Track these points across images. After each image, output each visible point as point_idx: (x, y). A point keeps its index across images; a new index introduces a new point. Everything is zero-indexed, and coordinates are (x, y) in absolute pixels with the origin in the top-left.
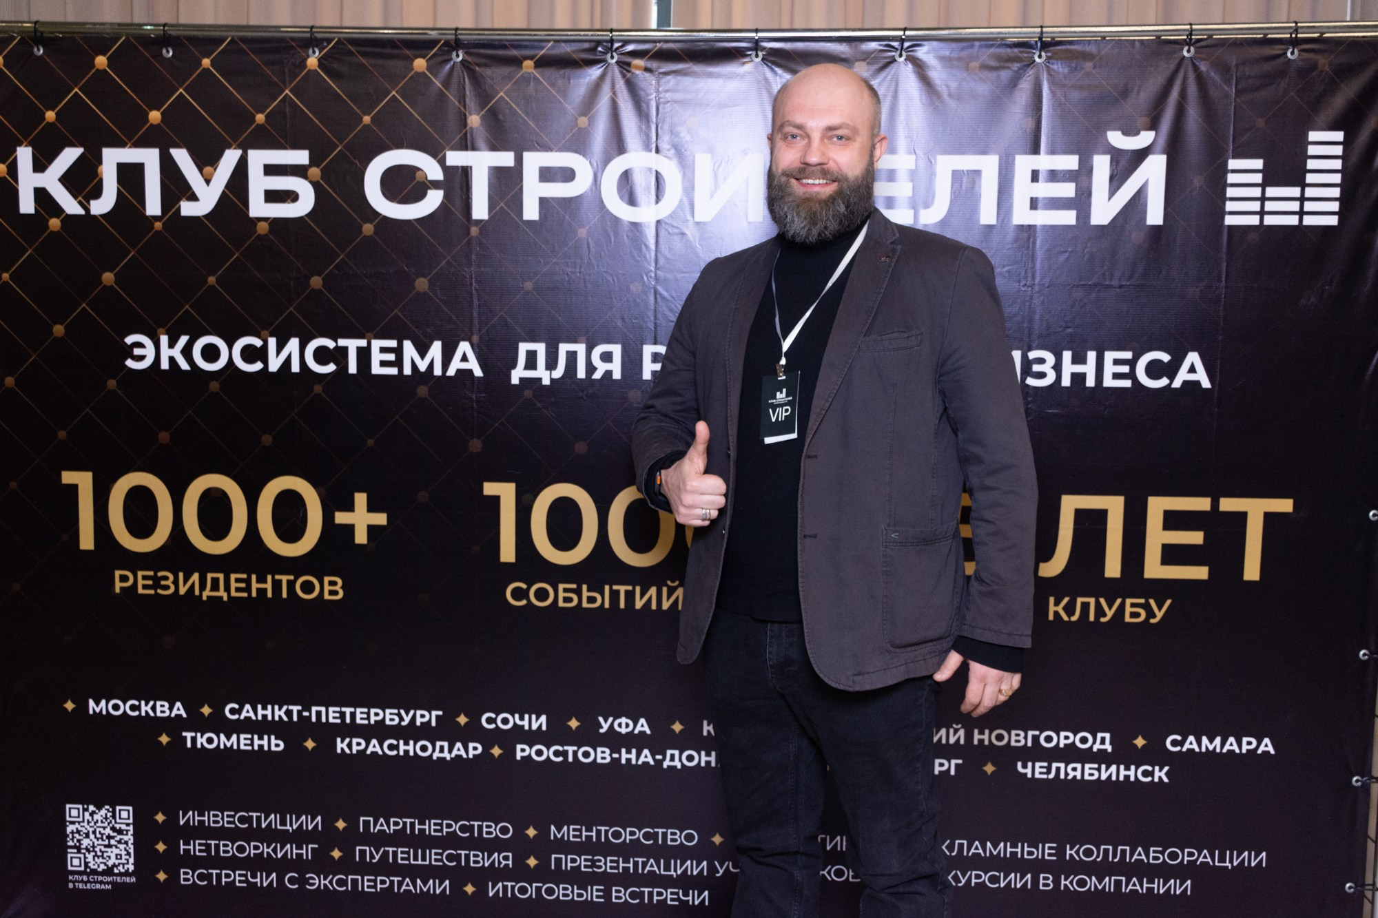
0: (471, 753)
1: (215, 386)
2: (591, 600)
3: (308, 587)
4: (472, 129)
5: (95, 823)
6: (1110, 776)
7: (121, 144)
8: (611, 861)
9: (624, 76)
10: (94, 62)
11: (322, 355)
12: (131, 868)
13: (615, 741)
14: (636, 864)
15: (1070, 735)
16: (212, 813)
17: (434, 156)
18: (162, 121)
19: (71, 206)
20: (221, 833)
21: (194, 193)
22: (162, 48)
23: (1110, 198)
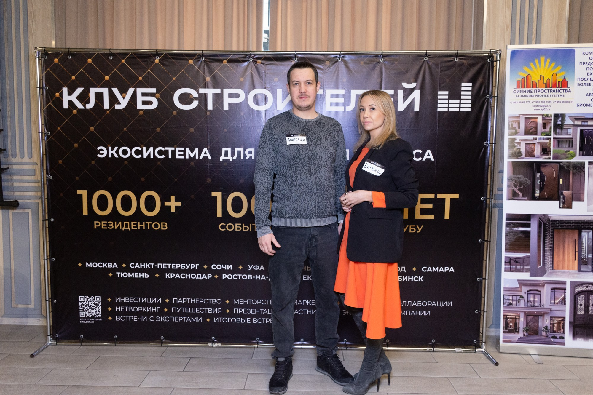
0: (208, 277)
1: (126, 163)
2: (246, 228)
3: (156, 226)
4: (207, 81)
5: (88, 302)
6: (406, 280)
7: (96, 87)
8: (253, 310)
9: (255, 65)
10: (87, 61)
11: (160, 153)
12: (100, 316)
13: (253, 273)
14: (260, 311)
16: (126, 298)
17: (195, 90)
18: (109, 79)
19: (80, 106)
20: (129, 304)
21: (119, 102)
22: (109, 57)
23: (403, 103)
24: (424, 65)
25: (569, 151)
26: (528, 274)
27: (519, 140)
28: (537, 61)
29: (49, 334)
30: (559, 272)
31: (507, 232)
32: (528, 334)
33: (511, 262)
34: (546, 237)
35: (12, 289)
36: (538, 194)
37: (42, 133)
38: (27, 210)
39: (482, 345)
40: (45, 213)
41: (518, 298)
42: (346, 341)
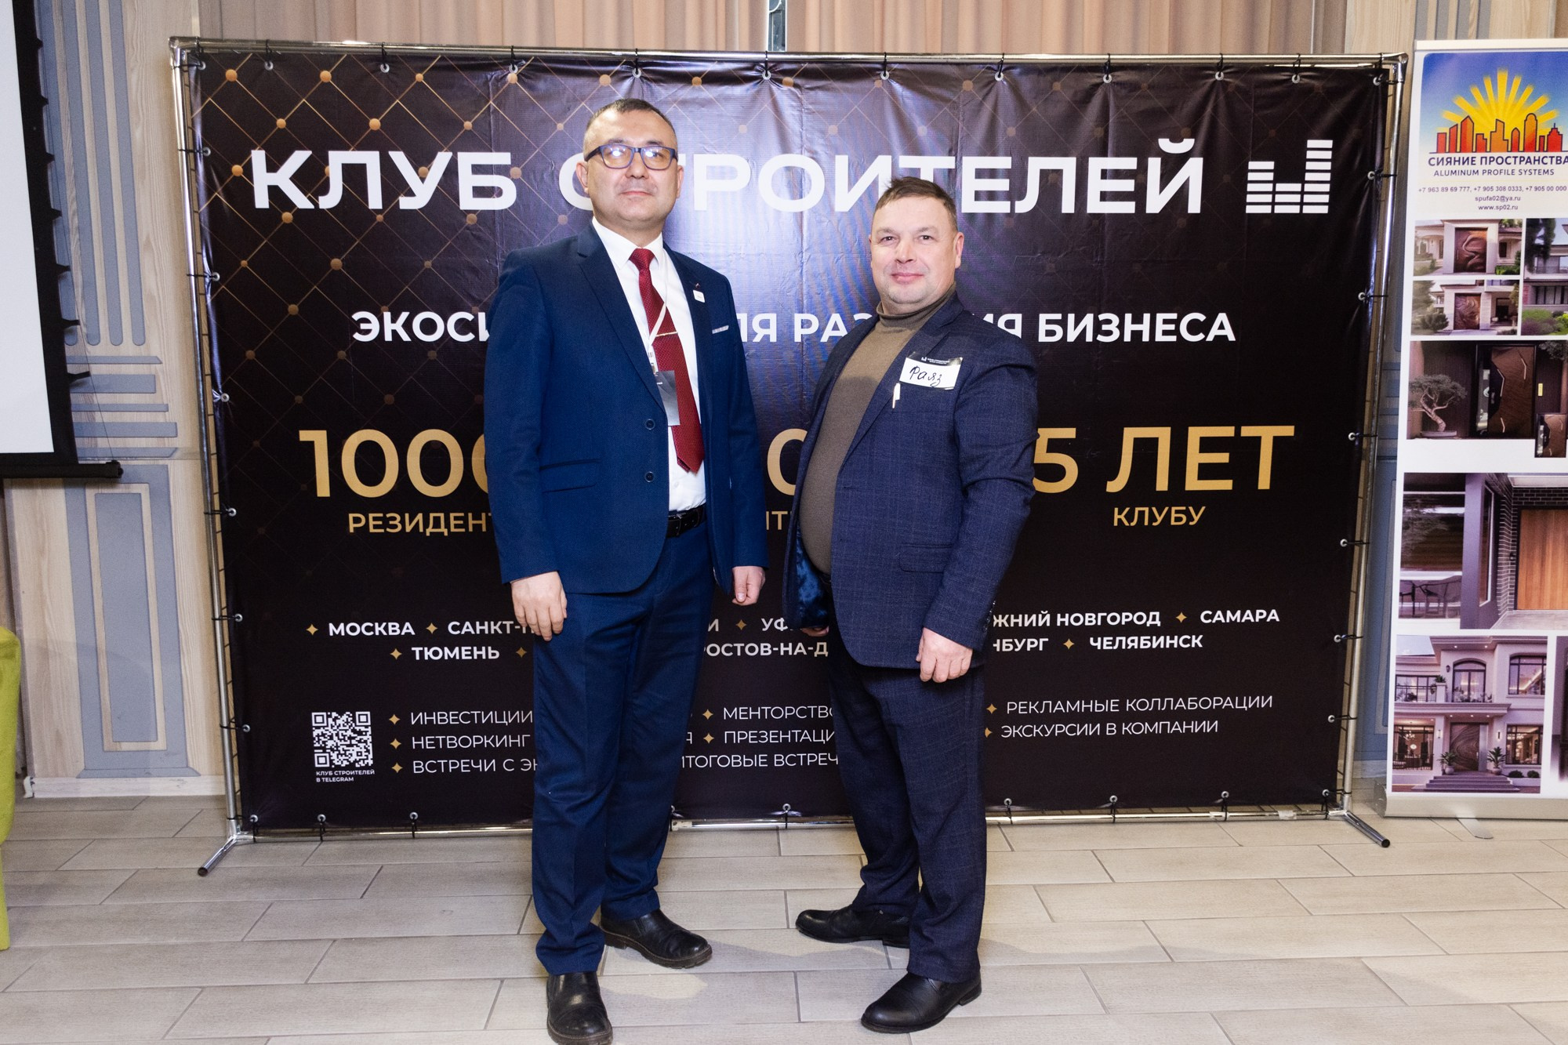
1: (432, 354)
5: (338, 727)
6: (1160, 644)
7: (347, 148)
8: (773, 734)
10: (319, 76)
12: (371, 762)
13: (774, 637)
14: (793, 735)
15: (1130, 615)
16: (439, 713)
18: (381, 128)
19: (301, 201)
20: (447, 730)
21: (410, 189)
22: (380, 64)
23: (1160, 192)
24: (1215, 90)
25: (1560, 314)
26: (1457, 621)
27: (1442, 286)
28: (1488, 83)
29: (232, 817)
30: (1528, 615)
31: (1406, 520)
32: (1453, 770)
33: (1416, 592)
34: (1503, 529)
35: (103, 703)
36: (1483, 422)
37: (196, 276)
38: (136, 488)
39: (1342, 799)
40: (212, 494)
41: (1432, 681)
42: (1010, 803)
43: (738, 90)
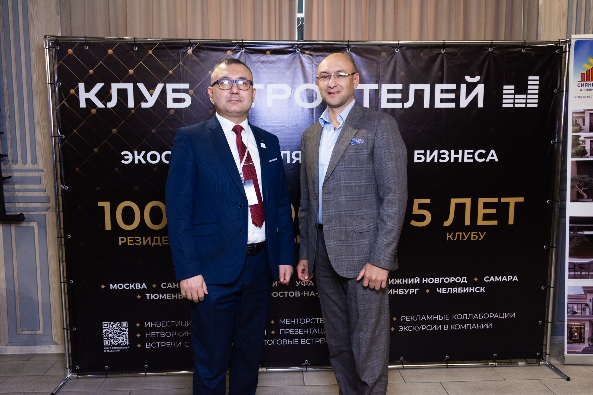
1: (155, 169)
5: (114, 328)
6: (467, 291)
7: (119, 82)
8: (301, 330)
9: (303, 56)
10: (107, 52)
12: (128, 343)
13: (301, 289)
14: (309, 331)
15: (454, 278)
16: (157, 322)
18: (134, 73)
19: (100, 105)
20: (160, 329)
21: (146, 99)
22: (133, 47)
23: (466, 99)
24: (489, 56)
27: (584, 137)
29: (68, 367)
31: (571, 236)
33: (576, 267)
35: (17, 314)
37: (54, 136)
38: (32, 224)
39: (545, 357)
40: (60, 229)
41: (583, 306)
42: (403, 359)
43: (286, 57)
